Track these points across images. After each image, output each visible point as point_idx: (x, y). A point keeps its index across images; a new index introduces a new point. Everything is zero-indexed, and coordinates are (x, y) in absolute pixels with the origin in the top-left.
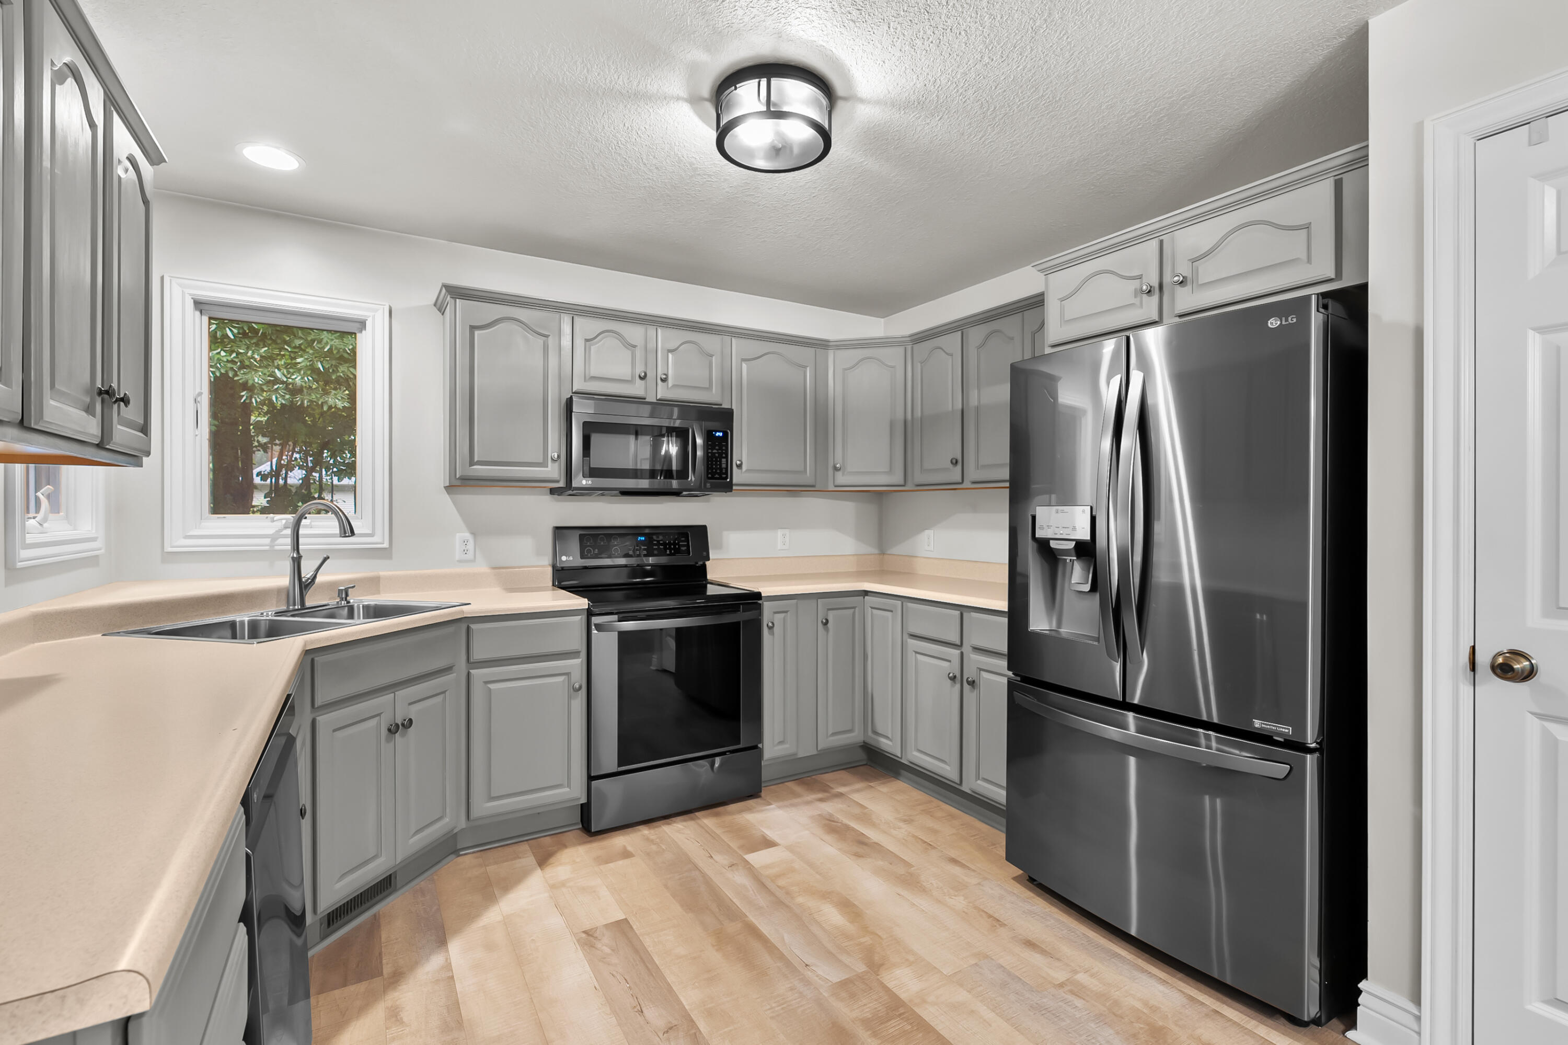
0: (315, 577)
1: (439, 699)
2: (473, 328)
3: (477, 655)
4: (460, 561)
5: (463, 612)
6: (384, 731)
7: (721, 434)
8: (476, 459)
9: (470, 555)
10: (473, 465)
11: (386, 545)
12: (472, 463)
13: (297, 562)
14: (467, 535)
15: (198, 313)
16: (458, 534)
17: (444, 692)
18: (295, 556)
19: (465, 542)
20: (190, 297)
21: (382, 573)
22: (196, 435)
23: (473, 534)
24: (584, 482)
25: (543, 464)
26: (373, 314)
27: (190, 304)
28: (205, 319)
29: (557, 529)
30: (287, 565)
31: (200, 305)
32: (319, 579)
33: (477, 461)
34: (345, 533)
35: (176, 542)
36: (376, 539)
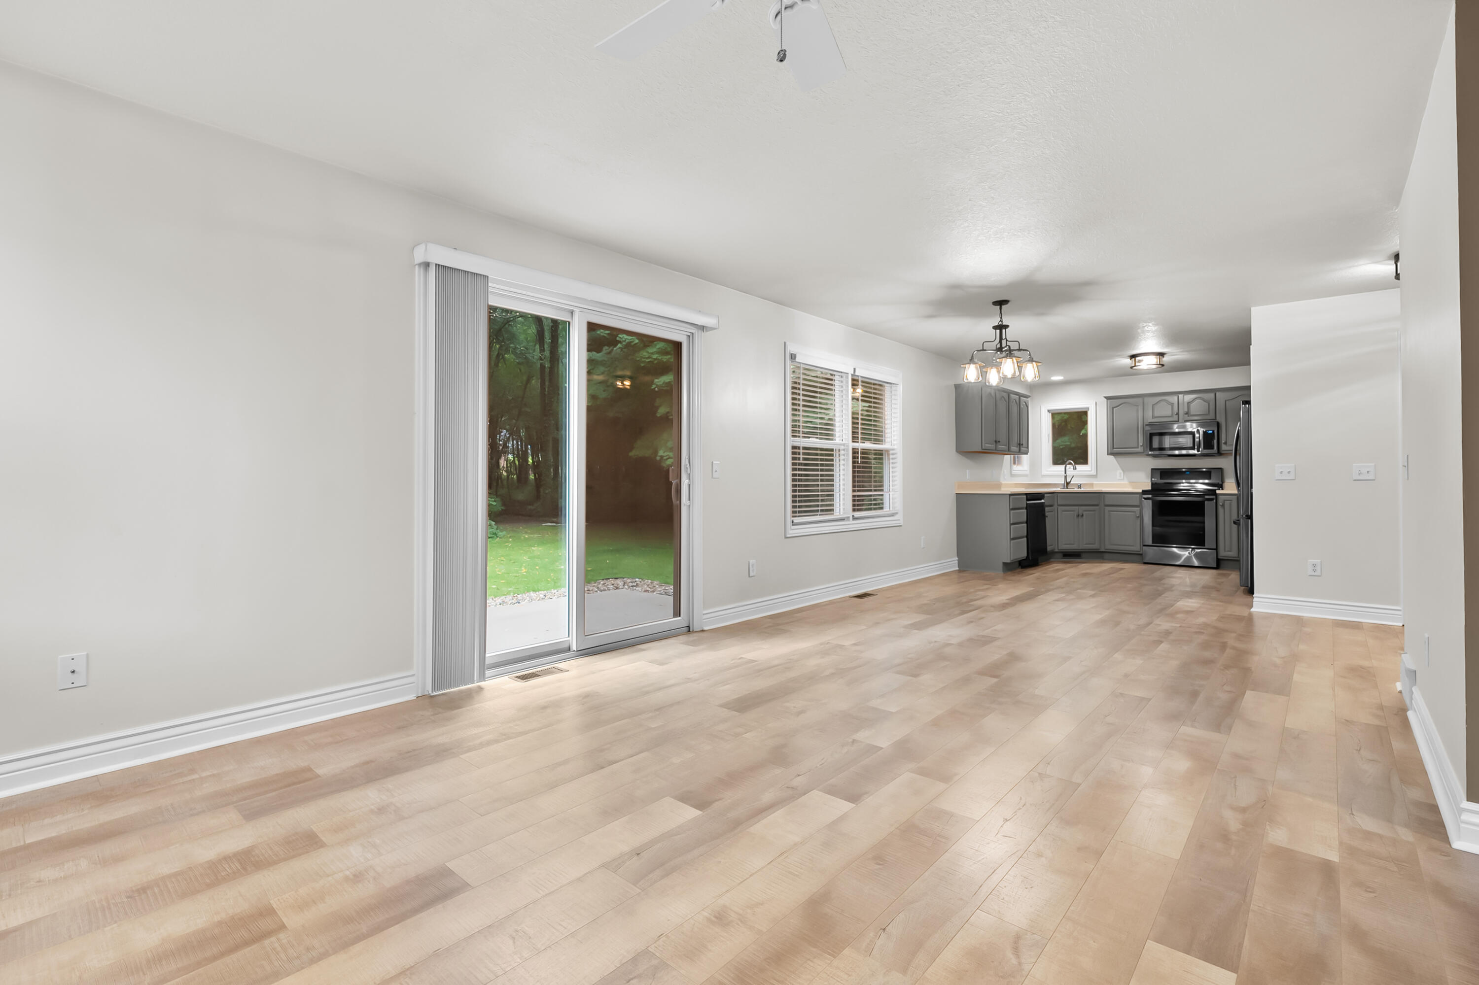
0: (1070, 481)
1: (1093, 512)
2: (1113, 408)
3: (1107, 503)
4: (1118, 480)
6: (1076, 515)
7: (1211, 432)
9: (1122, 478)
11: (1095, 474)
12: (1113, 448)
13: (1066, 477)
14: (1121, 471)
16: (1118, 471)
17: (1095, 511)
18: (1065, 475)
19: (1120, 473)
20: (1047, 409)
21: (1095, 482)
23: (1123, 471)
24: (1150, 453)
25: (1138, 448)
26: (1091, 406)
27: (1047, 411)
28: (1050, 414)
29: (1152, 469)
30: (1063, 479)
31: (1049, 411)
32: (1071, 483)
33: (1116, 447)
34: (1074, 469)
35: (1044, 472)
36: (1093, 472)
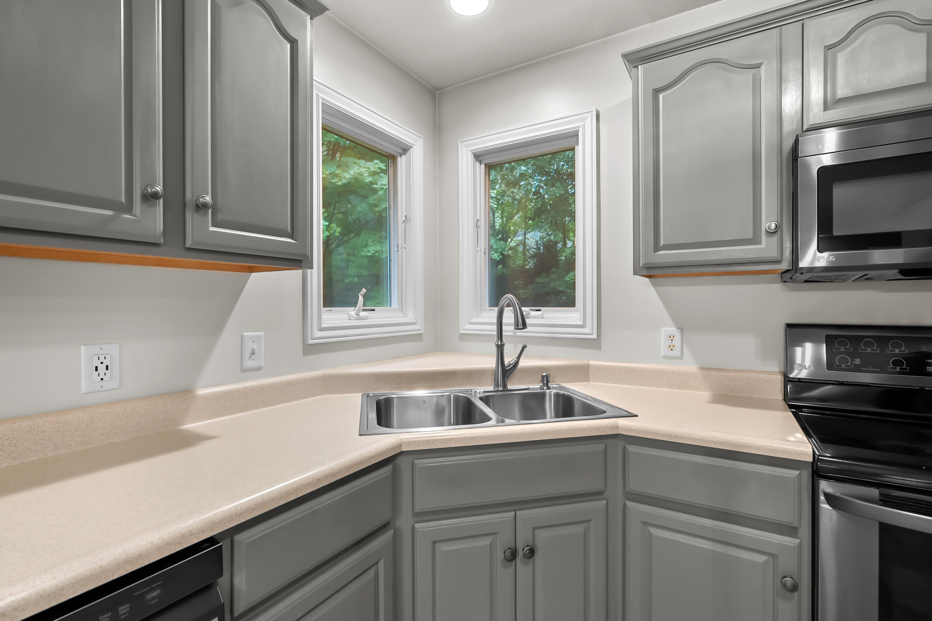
0: (517, 363)
1: (580, 528)
3: (634, 486)
4: (665, 357)
5: (617, 427)
6: (500, 556)
8: (662, 244)
9: (677, 352)
10: (659, 251)
11: (594, 336)
12: (657, 248)
13: (500, 348)
14: (673, 330)
15: (478, 164)
16: (663, 328)
17: (588, 521)
18: (499, 343)
19: (671, 337)
20: (471, 153)
21: (591, 362)
22: (478, 251)
23: (681, 329)
25: (755, 240)
26: (583, 123)
27: (471, 158)
28: (483, 166)
29: (789, 326)
31: (478, 157)
33: (663, 245)
34: (518, 325)
35: (465, 326)
36: (587, 330)
